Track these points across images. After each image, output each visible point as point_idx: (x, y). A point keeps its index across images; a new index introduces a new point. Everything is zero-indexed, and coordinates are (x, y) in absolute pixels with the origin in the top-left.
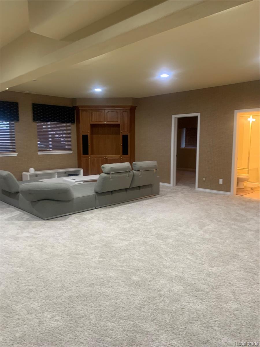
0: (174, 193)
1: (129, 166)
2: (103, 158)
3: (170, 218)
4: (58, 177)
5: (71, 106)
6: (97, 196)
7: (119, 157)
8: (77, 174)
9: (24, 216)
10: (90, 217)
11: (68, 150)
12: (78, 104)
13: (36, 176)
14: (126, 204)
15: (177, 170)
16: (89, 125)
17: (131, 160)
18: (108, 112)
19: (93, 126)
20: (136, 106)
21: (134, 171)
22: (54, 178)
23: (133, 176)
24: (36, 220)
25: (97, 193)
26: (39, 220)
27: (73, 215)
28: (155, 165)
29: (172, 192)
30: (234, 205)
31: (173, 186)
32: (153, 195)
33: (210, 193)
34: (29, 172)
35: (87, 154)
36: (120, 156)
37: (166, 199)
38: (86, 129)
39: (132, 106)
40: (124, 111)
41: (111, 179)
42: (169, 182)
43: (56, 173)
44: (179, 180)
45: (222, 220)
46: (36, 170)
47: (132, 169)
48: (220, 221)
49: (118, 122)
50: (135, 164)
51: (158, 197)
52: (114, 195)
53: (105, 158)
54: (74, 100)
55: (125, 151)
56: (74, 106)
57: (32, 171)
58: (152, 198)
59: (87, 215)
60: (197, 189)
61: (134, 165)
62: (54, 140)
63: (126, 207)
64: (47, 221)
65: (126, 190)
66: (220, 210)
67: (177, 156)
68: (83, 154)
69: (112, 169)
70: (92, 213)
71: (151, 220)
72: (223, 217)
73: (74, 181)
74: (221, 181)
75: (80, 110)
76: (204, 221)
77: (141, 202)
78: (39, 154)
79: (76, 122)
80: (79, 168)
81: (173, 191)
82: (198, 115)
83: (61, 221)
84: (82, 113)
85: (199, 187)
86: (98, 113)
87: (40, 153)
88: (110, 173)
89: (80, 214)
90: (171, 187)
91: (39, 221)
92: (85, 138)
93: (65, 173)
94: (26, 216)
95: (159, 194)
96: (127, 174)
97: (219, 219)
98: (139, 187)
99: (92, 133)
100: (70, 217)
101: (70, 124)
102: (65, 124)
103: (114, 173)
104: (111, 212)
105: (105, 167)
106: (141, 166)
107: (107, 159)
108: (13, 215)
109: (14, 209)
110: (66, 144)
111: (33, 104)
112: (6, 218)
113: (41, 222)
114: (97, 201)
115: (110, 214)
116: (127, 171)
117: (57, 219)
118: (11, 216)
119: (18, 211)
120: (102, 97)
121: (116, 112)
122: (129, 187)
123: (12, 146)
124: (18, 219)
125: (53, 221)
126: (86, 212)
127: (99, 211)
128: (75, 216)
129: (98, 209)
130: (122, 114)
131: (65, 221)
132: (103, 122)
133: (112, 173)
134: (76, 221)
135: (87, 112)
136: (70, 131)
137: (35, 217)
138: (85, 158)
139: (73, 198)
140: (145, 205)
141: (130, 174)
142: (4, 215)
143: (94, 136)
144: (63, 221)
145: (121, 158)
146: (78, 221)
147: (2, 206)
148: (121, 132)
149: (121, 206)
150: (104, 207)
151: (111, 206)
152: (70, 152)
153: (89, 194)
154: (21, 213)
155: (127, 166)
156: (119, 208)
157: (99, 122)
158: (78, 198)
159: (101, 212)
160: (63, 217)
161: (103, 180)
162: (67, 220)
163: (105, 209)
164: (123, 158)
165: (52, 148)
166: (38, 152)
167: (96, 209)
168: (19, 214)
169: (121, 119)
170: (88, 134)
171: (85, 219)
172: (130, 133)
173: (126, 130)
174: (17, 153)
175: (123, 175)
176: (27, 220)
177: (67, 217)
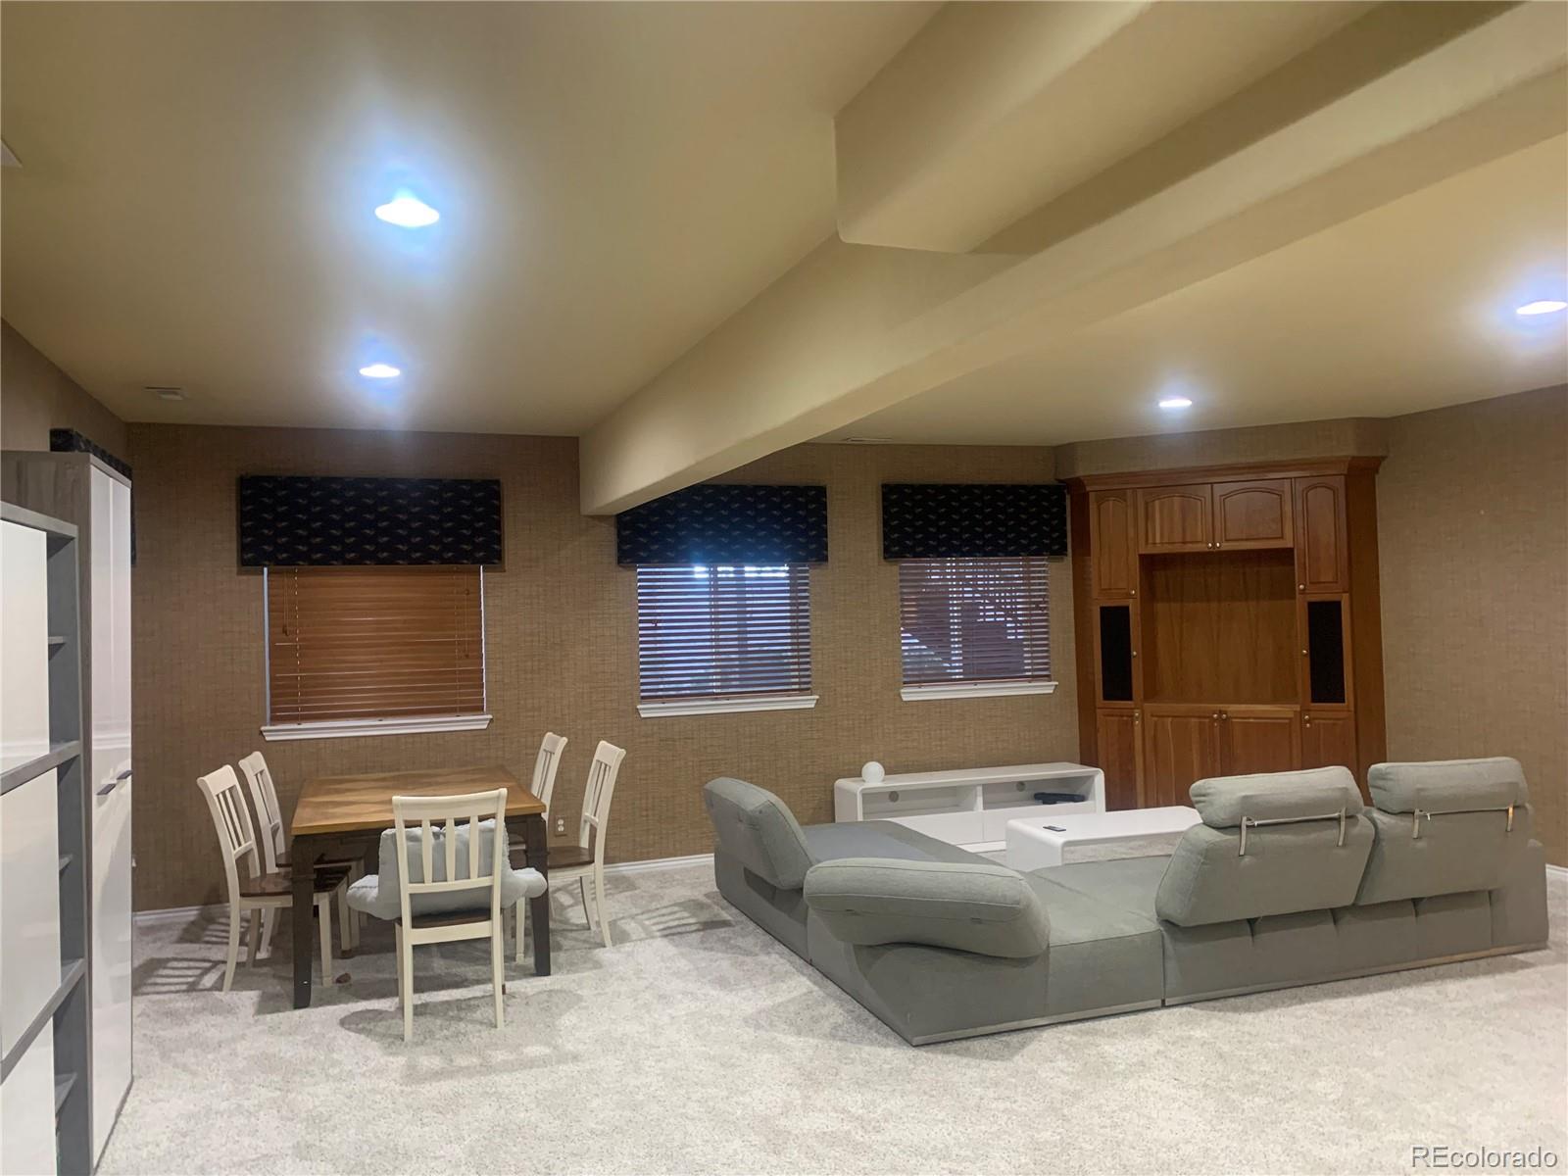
1: (1346, 790)
2: (1207, 720)
4: (987, 805)
5: (1048, 479)
6: (1167, 940)
7: (1291, 715)
8: (1079, 792)
9: (824, 1011)
10: (1135, 1059)
11: (1034, 678)
12: (1081, 471)
13: (894, 796)
14: (1338, 994)
16: (1135, 563)
17: (1364, 742)
18: (1229, 494)
19: (1152, 564)
20: (1384, 458)
21: (1376, 815)
22: (969, 808)
23: (1376, 841)
24: (872, 1043)
25: (1168, 923)
26: (885, 1040)
27: (1047, 1034)
28: (1512, 783)
34: (863, 781)
35: (1127, 696)
36: (1297, 707)
38: (1117, 580)
39: (1353, 458)
40: (1315, 487)
41: (1247, 859)
43: (978, 789)
46: (889, 771)
47: (1368, 804)
49: (1282, 537)
50: (1383, 776)
51: (1540, 962)
52: (1265, 937)
53: (1215, 720)
54: (1063, 452)
55: (1326, 683)
56: (1062, 478)
57: (874, 775)
58: (1500, 972)
59: (1121, 1043)
61: (1380, 783)
62: (974, 632)
63: (1334, 1013)
64: (922, 1053)
65: (1335, 914)
68: (1106, 697)
69: (1248, 804)
70: (1144, 1031)
73: (1058, 840)
75: (1092, 496)
77: (1428, 992)
78: (905, 698)
79: (1070, 550)
80: (1086, 761)
83: (985, 1064)
84: (1099, 509)
86: (1177, 500)
87: (910, 694)
88: (1240, 827)
91: (886, 1046)
92: (1115, 621)
93: (1021, 785)
94: (835, 1010)
95: (1546, 947)
96: (1330, 834)
98: (1415, 901)
99: (1149, 594)
100: (1033, 1047)
101: (1042, 560)
102: (1020, 560)
103: (1259, 825)
104: (1247, 1038)
105: (1209, 791)
106: (1420, 790)
107: (1226, 723)
108: (779, 1000)
109: (788, 965)
110: (1027, 652)
111: (884, 486)
112: (749, 1009)
113: (894, 1056)
114: (1171, 965)
115: (1244, 1053)
116: (1336, 815)
117: (968, 1048)
118: (769, 1002)
119: (804, 979)
120: (1199, 430)
121: (1270, 492)
122: (1349, 902)
123: (796, 667)
124: (799, 1022)
125: (947, 1058)
126: (1112, 1021)
127: (1180, 1024)
128: (1056, 1042)
129: (1175, 1010)
130: (1305, 500)
131: (1004, 1063)
132: (1204, 545)
133: (1247, 826)
134: (1062, 1071)
135: (1125, 500)
136: (1045, 590)
137: (873, 1019)
138: (1116, 718)
139: (1044, 947)
140: (1455, 1013)
141: (1356, 830)
142: (744, 994)
143: (1161, 607)
144: (998, 1063)
145: (1303, 722)
146: (1073, 1073)
147: (740, 942)
148: (1301, 587)
149: (1307, 1005)
150: (1211, 1004)
151: (1253, 997)
152: (1045, 688)
153: (1130, 930)
154: (811, 992)
155: (1333, 790)
156: (1297, 1017)
157: (1184, 543)
158: (1073, 947)
159: (1192, 1033)
160: (996, 1037)
161: (1203, 863)
162: (1017, 1058)
163: (1216, 1013)
164: (1317, 721)
165: (961, 671)
166: (902, 691)
167: (1164, 1006)
168: (805, 994)
169: (1300, 524)
170: (1130, 603)
171: (1105, 1068)
172: (1350, 591)
173: (1327, 576)
174: (817, 697)
175: (1314, 836)
176: (834, 1037)
177: (1015, 1040)
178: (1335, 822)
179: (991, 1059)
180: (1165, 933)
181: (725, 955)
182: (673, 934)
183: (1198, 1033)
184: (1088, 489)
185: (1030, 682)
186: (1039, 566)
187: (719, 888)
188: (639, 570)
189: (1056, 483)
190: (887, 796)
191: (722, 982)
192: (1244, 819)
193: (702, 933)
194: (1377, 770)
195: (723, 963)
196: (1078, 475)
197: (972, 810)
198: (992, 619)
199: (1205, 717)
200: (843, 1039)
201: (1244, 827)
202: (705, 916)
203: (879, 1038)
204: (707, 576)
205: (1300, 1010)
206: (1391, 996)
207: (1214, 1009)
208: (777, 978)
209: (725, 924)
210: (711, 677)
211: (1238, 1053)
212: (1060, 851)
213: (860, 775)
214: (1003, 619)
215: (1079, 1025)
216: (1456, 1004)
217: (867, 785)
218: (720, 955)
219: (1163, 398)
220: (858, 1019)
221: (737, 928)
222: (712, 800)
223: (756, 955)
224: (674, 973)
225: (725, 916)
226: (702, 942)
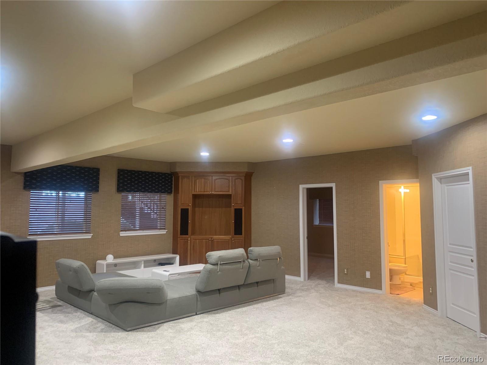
0: (306, 291)
1: (243, 254)
2: (208, 240)
3: (299, 329)
4: (145, 267)
5: (168, 172)
7: (229, 239)
8: (172, 262)
9: (98, 326)
10: (189, 327)
11: (160, 229)
12: (178, 170)
13: (116, 265)
14: (239, 308)
15: (309, 255)
16: (191, 196)
17: (246, 245)
18: (216, 179)
19: (195, 197)
20: (254, 173)
21: (250, 261)
22: (139, 268)
23: (249, 267)
24: (114, 332)
25: (199, 292)
26: (118, 331)
27: (165, 324)
28: (279, 252)
29: (303, 290)
30: (388, 308)
31: (305, 280)
32: (276, 294)
33: (353, 291)
34: (107, 261)
35: (187, 234)
36: (231, 236)
37: (295, 299)
38: (186, 201)
39: (247, 172)
40: (237, 179)
41: (219, 273)
42: (299, 275)
43: (143, 262)
44: (312, 272)
45: (371, 331)
46: (115, 258)
47: (248, 258)
48: (368, 333)
49: (229, 191)
50: (251, 251)
51: (284, 297)
52: (222, 294)
53: (210, 240)
54: (173, 164)
55: (238, 230)
56: (172, 171)
57: (110, 259)
58: (275, 299)
59: (185, 324)
60: (337, 285)
61: (251, 252)
62: (143, 215)
63: (238, 312)
64: (130, 333)
65: (239, 287)
66: (368, 316)
67: (308, 238)
68: (181, 234)
69: (221, 258)
70: (191, 321)
71: (273, 332)
72: (372, 327)
73: (167, 274)
74: (368, 275)
75: (180, 177)
76: (346, 333)
77: (259, 306)
78: (121, 235)
79: (173, 192)
80: (173, 253)
81: (305, 288)
82: (333, 185)
83: (149, 333)
84: (182, 181)
85: (338, 283)
86: (203, 180)
87: (123, 234)
88: (218, 264)
89: (176, 323)
90: (302, 282)
92: (184, 212)
93: (155, 261)
94: (101, 325)
95: (285, 293)
96: (239, 265)
97: (366, 330)
98: (257, 283)
99: (194, 205)
100: (162, 327)
101: (165, 195)
102: (158, 194)
103: (223, 264)
104: (217, 319)
105: (211, 255)
106: (259, 254)
107: (212, 241)
108: (82, 324)
109: (84, 315)
110: (159, 221)
111: (118, 170)
112: (72, 328)
113: (122, 334)
114: (199, 303)
115: (217, 323)
116: (240, 261)
117: (143, 330)
118: (79, 325)
119: (90, 318)
120: (210, 161)
121: (227, 179)
122: (242, 284)
123: (85, 225)
124: (90, 329)
125: (137, 333)
126: (183, 319)
127: (201, 318)
128: (168, 326)
129: (200, 315)
130: (235, 182)
131: (154, 332)
132: (209, 193)
133: (220, 264)
134: (170, 332)
135: (189, 179)
136: (165, 203)
137: (114, 326)
138: (183, 240)
139: (166, 300)
140: (265, 309)
141: (245, 264)
142: (70, 324)
143: (197, 209)
144: (152, 332)
145: (232, 240)
146: (173, 332)
147: (66, 310)
148: (233, 204)
149: (232, 311)
150: (208, 313)
151: (219, 310)
152: (163, 232)
153: (188, 294)
154: (93, 321)
155: (240, 254)
156: (229, 314)
157: (204, 191)
158: (173, 299)
159: (204, 320)
160: (151, 326)
161: (209, 274)
162: (157, 331)
163: (210, 315)
164: (235, 240)
165: (139, 227)
166: (120, 233)
167: (196, 314)
168: (91, 322)
169: (233, 188)
170: (189, 208)
171: (182, 330)
172: (245, 206)
173: (239, 202)
174: (92, 235)
175: (234, 266)
176: (102, 332)
177: (157, 326)
178: (240, 263)
179: (150, 332)
180: (198, 295)
181: (61, 314)
182: (41, 310)
183: (205, 320)
184: (179, 175)
185: (159, 230)
186: (164, 196)
187: (56, 295)
188: (31, 191)
189: (170, 173)
190: (113, 265)
191: (61, 322)
192: (219, 262)
193: (52, 309)
194: (250, 249)
195: (61, 317)
196: (176, 171)
197: (140, 268)
198: (147, 212)
199: (207, 240)
200: (105, 332)
201: (219, 264)
202: (51, 304)
203: (116, 330)
204: (55, 194)
205: (230, 312)
206: (251, 307)
207: (209, 314)
208: (81, 319)
209: (60, 306)
210: (54, 228)
211: (215, 323)
212: (168, 277)
213: (106, 259)
214: (150, 212)
215: (174, 321)
216: (265, 307)
217: (107, 262)
218: (59, 314)
219: (202, 152)
220: (109, 327)
221: (64, 307)
222: (58, 265)
223: (72, 313)
224: (44, 321)
225: (59, 303)
226: (52, 311)
